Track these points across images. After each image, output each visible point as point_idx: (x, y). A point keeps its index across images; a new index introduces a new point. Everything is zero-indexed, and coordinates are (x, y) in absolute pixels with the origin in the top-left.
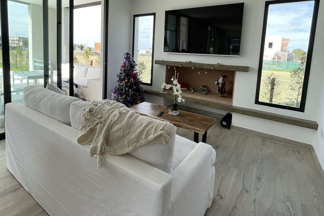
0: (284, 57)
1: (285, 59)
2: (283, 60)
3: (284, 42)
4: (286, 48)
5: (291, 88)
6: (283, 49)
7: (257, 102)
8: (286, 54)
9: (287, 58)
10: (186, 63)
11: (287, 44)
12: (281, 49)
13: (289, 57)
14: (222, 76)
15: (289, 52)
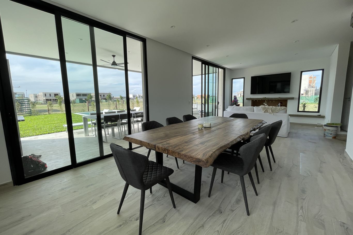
0: (311, 93)
1: (312, 94)
2: (310, 94)
3: (311, 79)
4: (313, 84)
5: (315, 107)
6: (310, 86)
7: (298, 111)
8: (314, 89)
9: (315, 93)
10: (263, 98)
11: (314, 81)
12: (309, 86)
13: (316, 92)
14: (280, 103)
15: (316, 87)
